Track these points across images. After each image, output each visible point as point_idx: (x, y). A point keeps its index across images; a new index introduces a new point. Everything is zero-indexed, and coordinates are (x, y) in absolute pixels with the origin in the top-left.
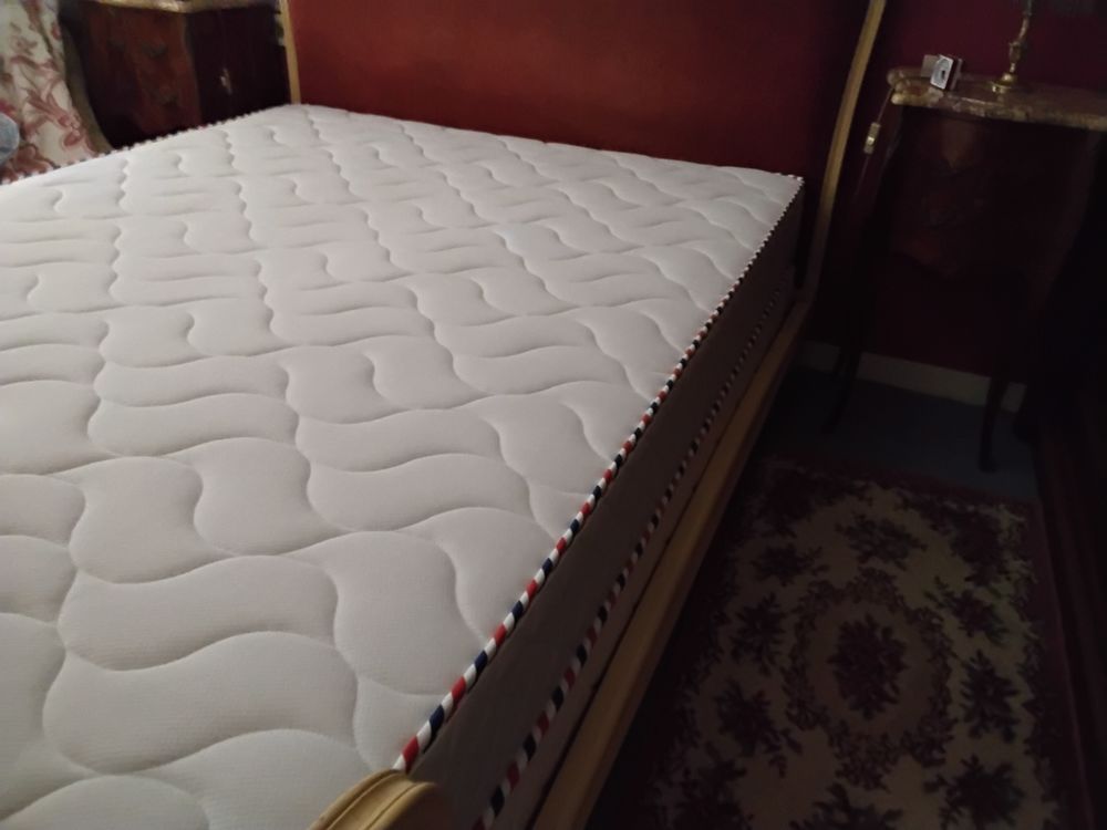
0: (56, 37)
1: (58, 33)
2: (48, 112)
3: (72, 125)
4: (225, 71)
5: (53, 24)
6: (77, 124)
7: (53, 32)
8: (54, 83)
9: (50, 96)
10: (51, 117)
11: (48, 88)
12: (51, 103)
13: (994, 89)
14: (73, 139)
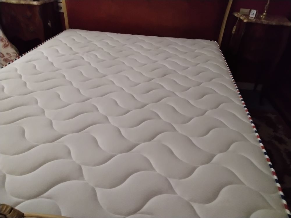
3: (5, 41)
4: (50, 21)
6: (7, 41)
13: (262, 17)
14: (6, 45)
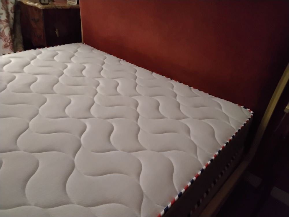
0: (12, 12)
1: (13, 11)
2: (2, 36)
3: (8, 41)
5: (11, 8)
7: (11, 11)
8: (5, 27)
9: (3, 31)
10: (2, 38)
11: (3, 28)
12: (3, 33)
14: (6, 46)
